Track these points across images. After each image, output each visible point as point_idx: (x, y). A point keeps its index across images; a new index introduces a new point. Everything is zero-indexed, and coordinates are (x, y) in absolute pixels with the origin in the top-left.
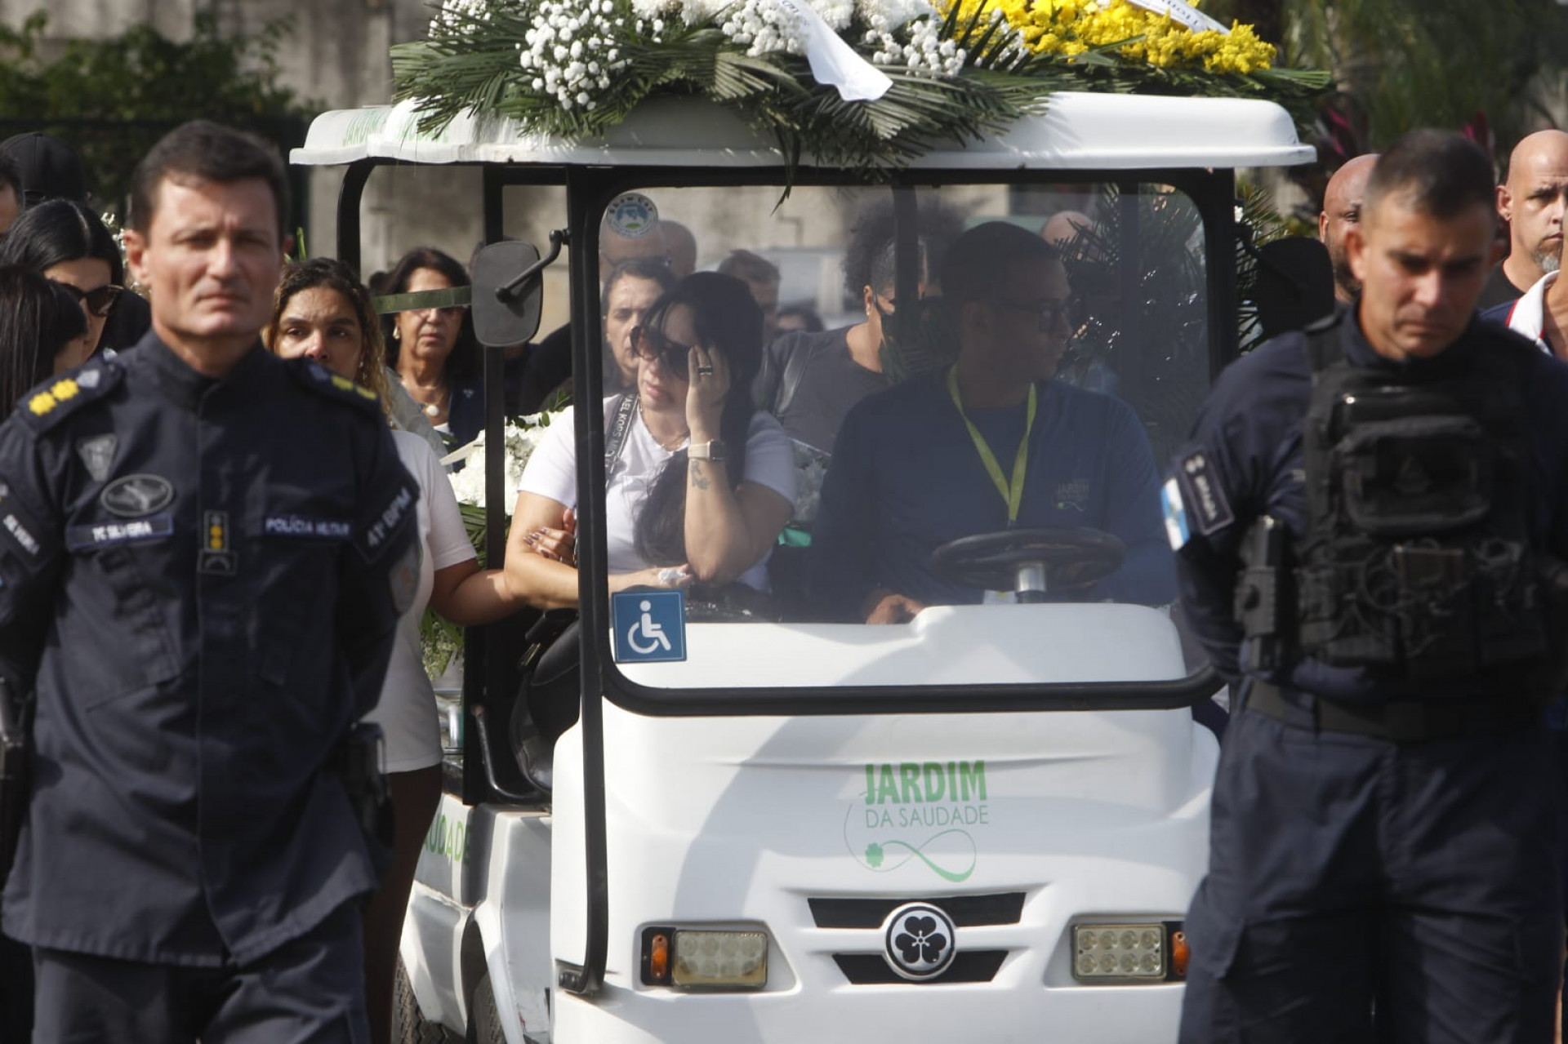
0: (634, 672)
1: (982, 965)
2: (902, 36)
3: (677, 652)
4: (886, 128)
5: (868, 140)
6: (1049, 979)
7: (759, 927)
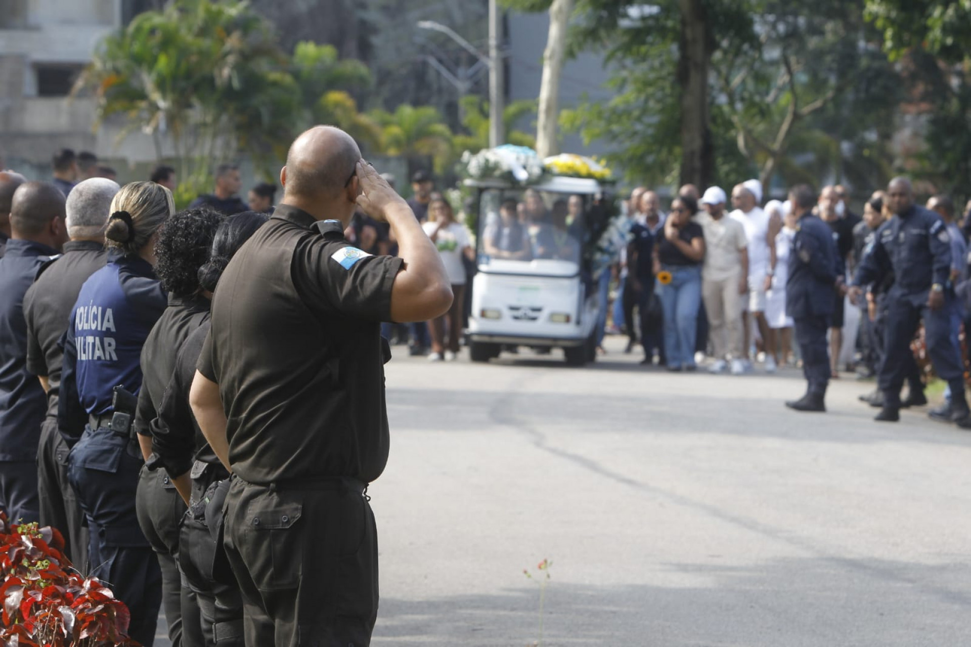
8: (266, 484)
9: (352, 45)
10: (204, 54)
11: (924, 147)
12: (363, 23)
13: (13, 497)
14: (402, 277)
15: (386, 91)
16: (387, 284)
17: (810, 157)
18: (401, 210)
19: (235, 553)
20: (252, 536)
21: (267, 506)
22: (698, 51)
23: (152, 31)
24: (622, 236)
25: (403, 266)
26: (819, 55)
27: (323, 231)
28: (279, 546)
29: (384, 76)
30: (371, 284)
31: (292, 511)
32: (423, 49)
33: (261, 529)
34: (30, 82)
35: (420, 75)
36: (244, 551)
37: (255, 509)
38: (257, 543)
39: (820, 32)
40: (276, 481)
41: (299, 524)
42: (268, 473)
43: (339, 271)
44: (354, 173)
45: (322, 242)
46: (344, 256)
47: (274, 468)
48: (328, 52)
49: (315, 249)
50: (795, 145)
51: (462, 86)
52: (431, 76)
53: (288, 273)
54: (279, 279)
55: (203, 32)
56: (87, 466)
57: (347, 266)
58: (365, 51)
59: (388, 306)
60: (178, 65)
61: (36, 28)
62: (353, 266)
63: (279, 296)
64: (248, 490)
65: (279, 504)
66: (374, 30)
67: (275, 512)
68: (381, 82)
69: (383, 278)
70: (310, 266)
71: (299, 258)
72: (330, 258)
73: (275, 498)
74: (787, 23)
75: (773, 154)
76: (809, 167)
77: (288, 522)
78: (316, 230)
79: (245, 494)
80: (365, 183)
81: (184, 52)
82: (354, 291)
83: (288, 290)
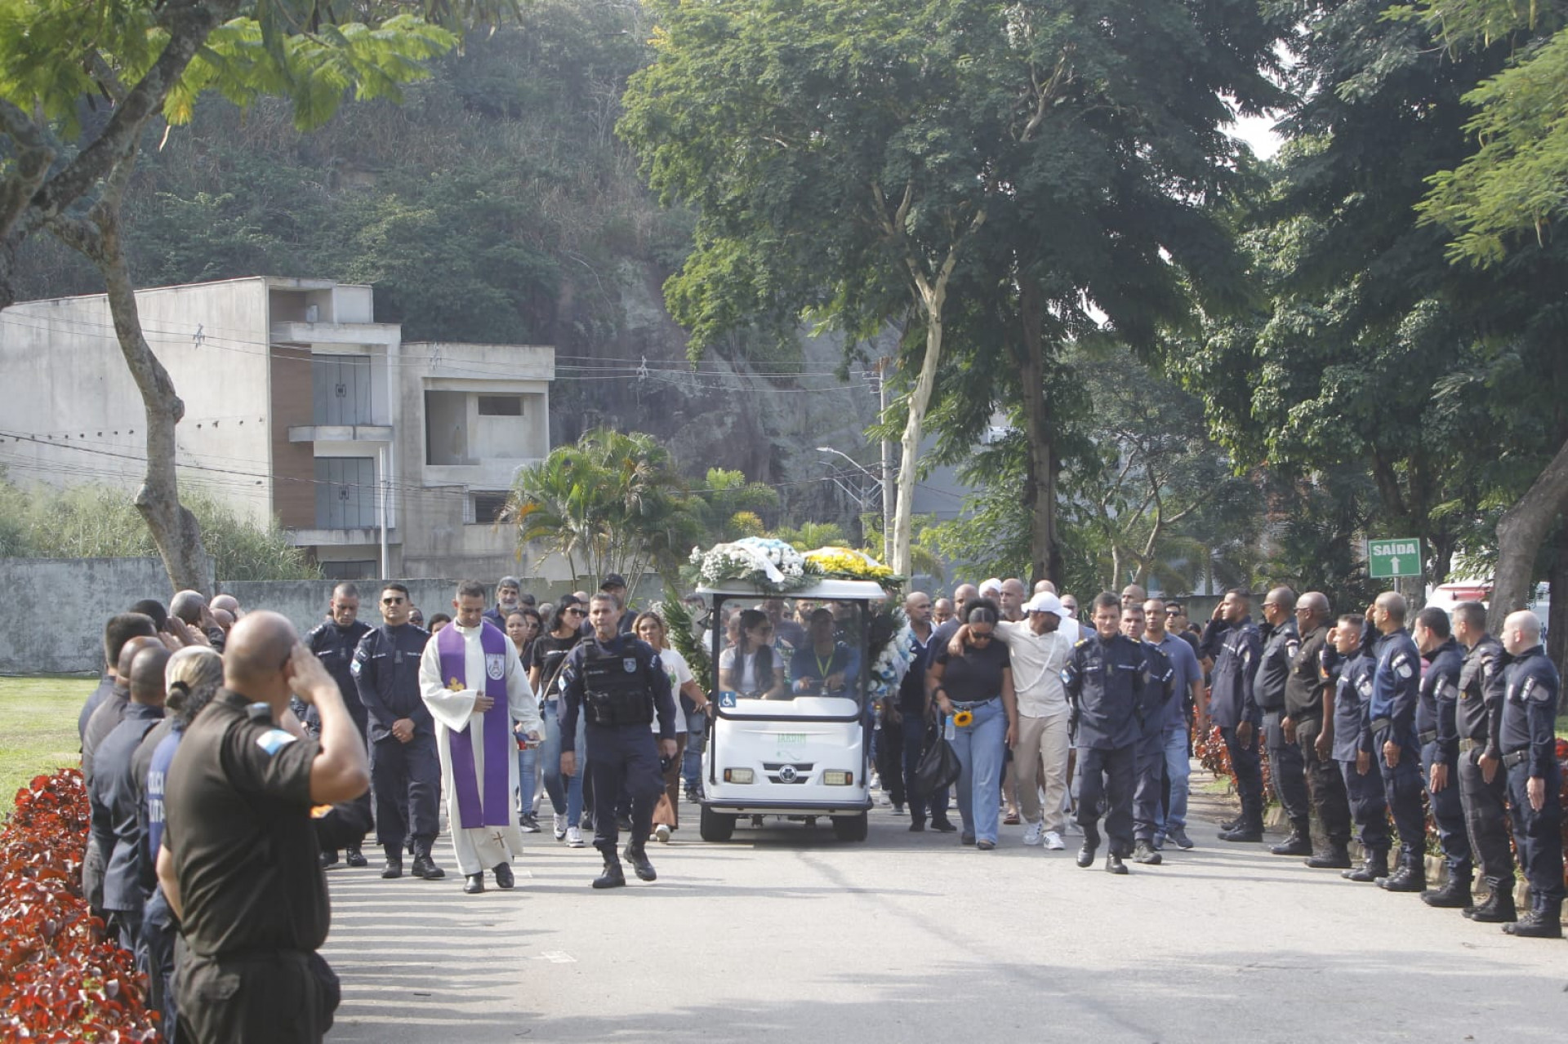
0: (724, 710)
1: (802, 780)
2: (790, 567)
3: (734, 706)
4: (781, 589)
5: (777, 591)
6: (818, 784)
7: (751, 770)
8: (207, 956)
9: (764, 469)
10: (614, 481)
11: (1281, 550)
12: (775, 447)
13: (138, 942)
14: (320, 761)
15: (795, 509)
16: (306, 768)
17: (1183, 561)
18: (328, 693)
19: (186, 1020)
20: (197, 1005)
21: (209, 978)
22: (1044, 472)
23: (567, 462)
24: (904, 656)
25: (320, 750)
26: (1181, 470)
27: (252, 715)
28: (220, 1016)
29: (795, 497)
30: (292, 768)
31: (231, 982)
32: (829, 471)
33: (205, 999)
34: (468, 510)
35: (828, 493)
36: (192, 1019)
37: (200, 979)
38: (202, 1011)
39: (1183, 451)
40: (218, 953)
41: (237, 995)
42: (209, 947)
43: (264, 757)
44: (289, 656)
45: (250, 726)
46: (269, 740)
47: (214, 940)
48: (737, 476)
49: (243, 733)
50: (1163, 550)
51: (864, 504)
52: (838, 495)
53: (217, 758)
54: (211, 763)
55: (612, 462)
56: (153, 922)
57: (271, 750)
58: (776, 473)
59: (308, 790)
60: (589, 492)
61: (475, 462)
62: (276, 751)
63: (211, 779)
64: (196, 961)
65: (220, 975)
66: (786, 455)
67: (216, 984)
68: (792, 502)
69: (302, 763)
70: (238, 752)
71: (228, 742)
72: (255, 745)
73: (216, 970)
74: (1151, 441)
75: (1143, 560)
76: (1182, 570)
77: (227, 993)
78: (245, 715)
79: (193, 965)
80: (298, 667)
81: (595, 480)
82: (277, 775)
83: (218, 773)
